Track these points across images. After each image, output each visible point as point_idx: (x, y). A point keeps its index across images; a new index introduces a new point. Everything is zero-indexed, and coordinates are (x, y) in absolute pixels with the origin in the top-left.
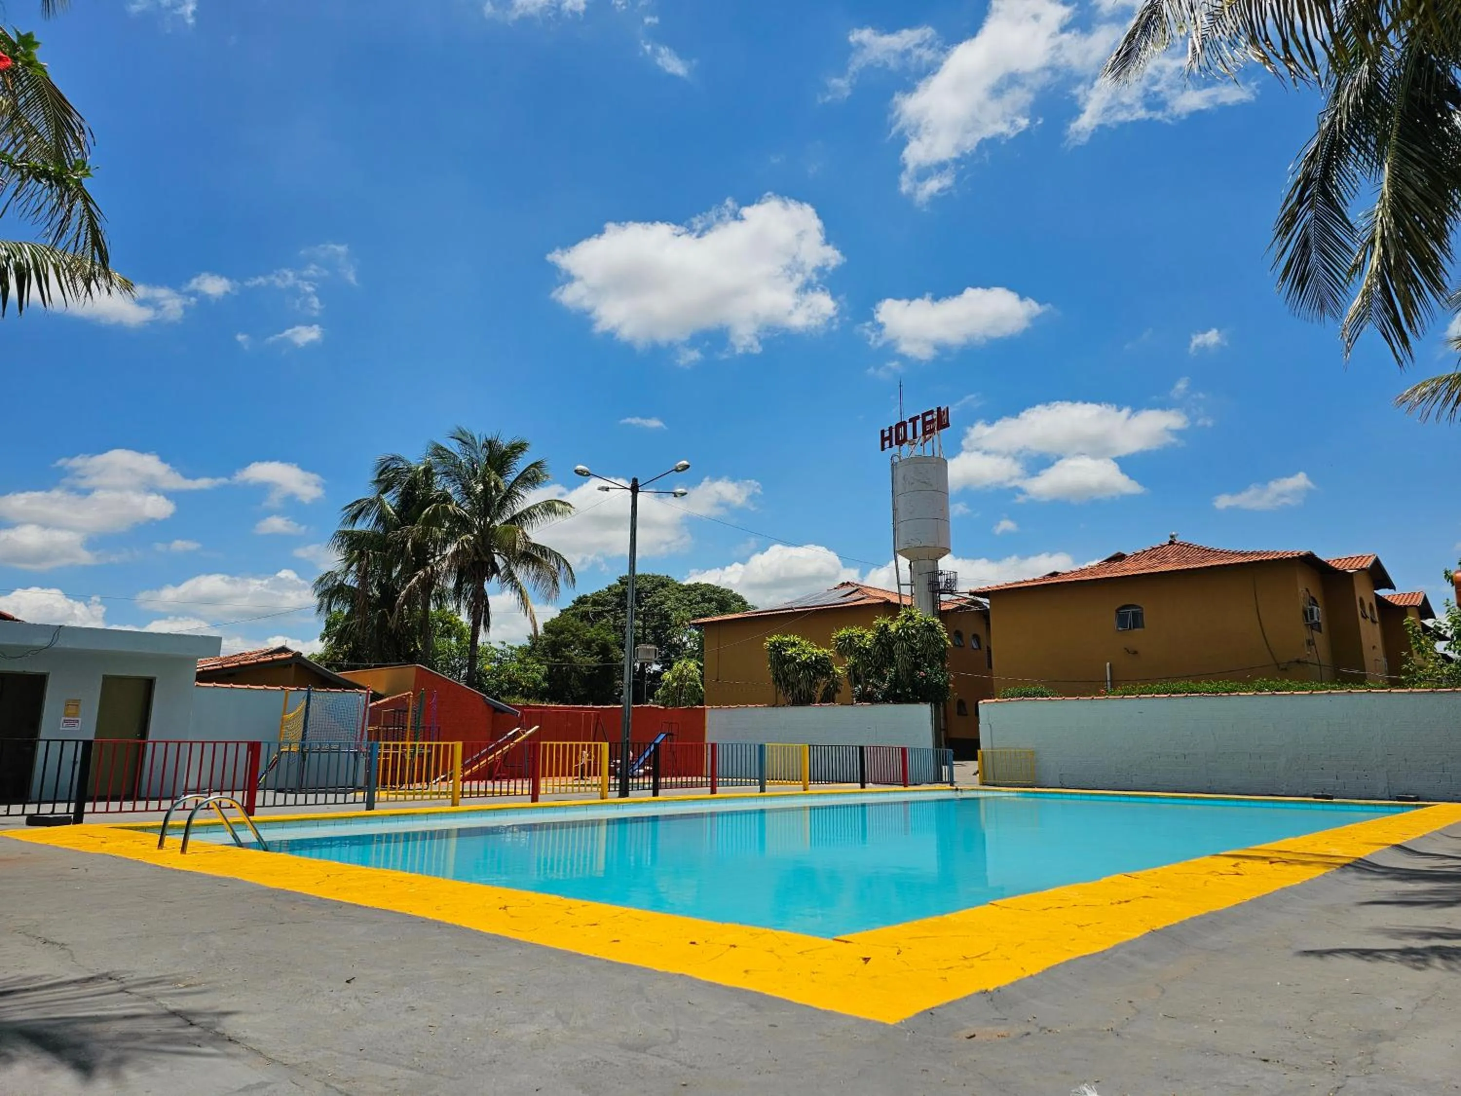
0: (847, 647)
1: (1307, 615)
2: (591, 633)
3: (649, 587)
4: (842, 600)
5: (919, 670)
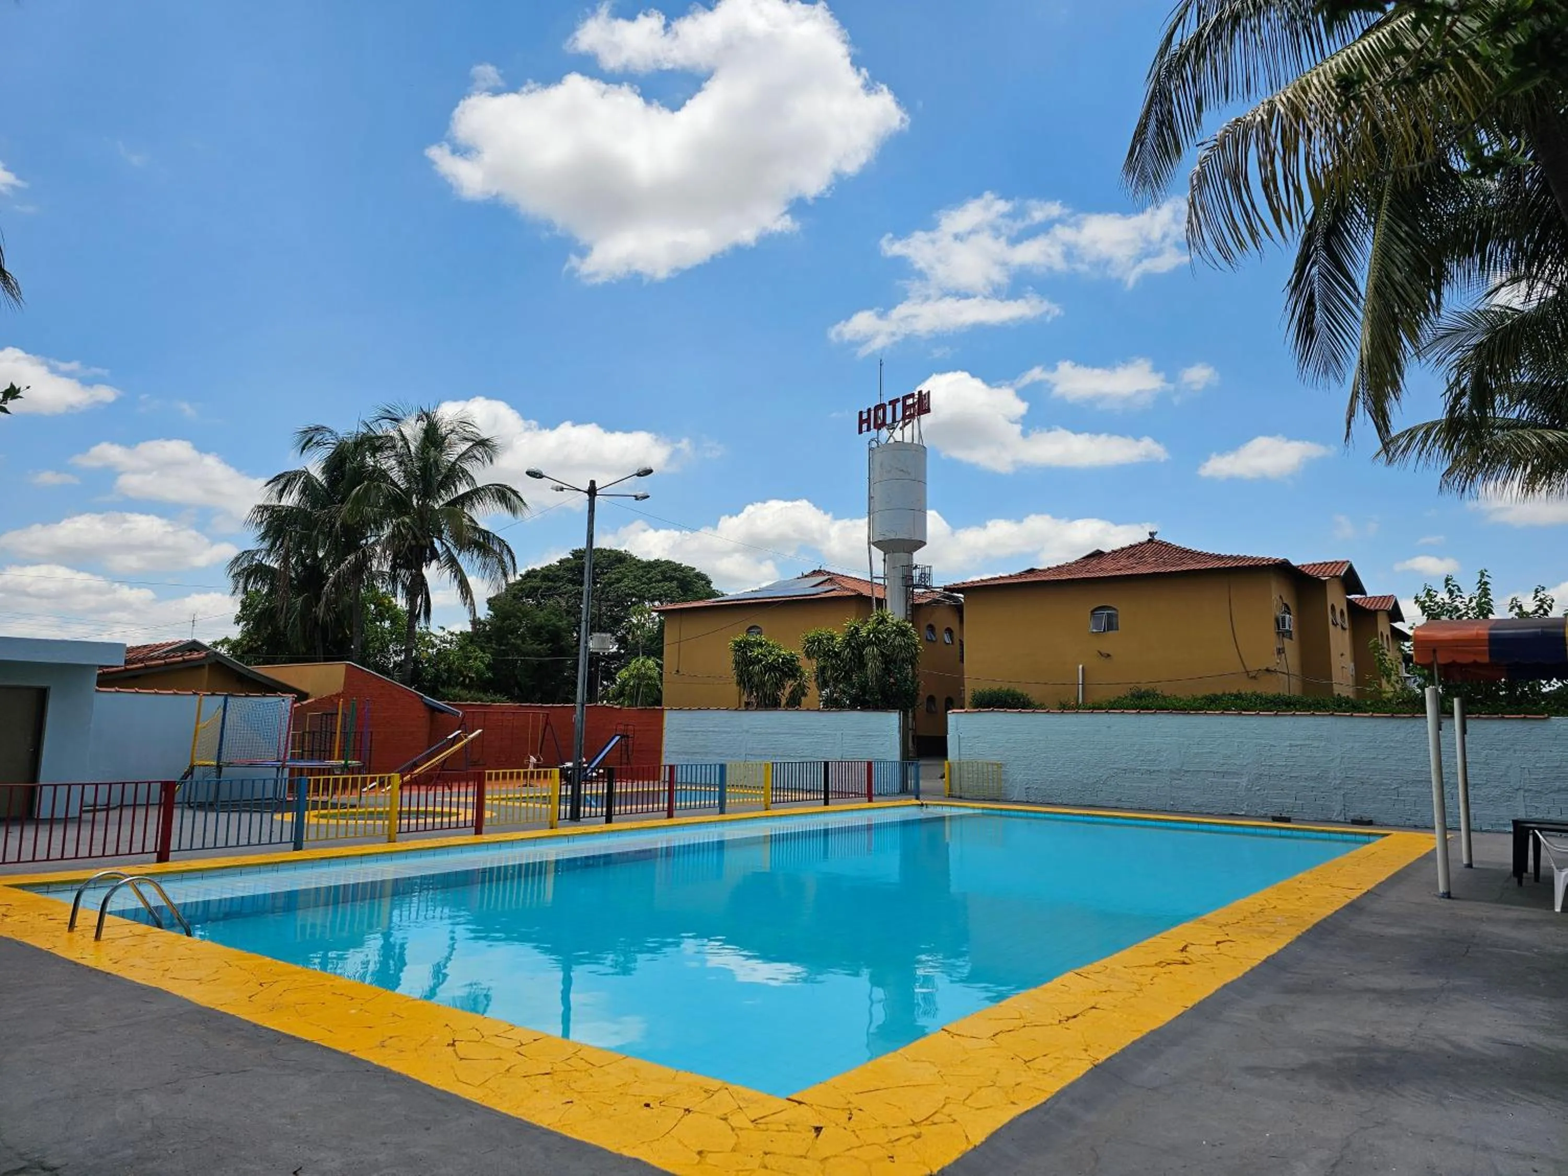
0: (816, 648)
1: (1279, 622)
2: (540, 618)
3: (605, 563)
4: (814, 590)
5: (890, 676)
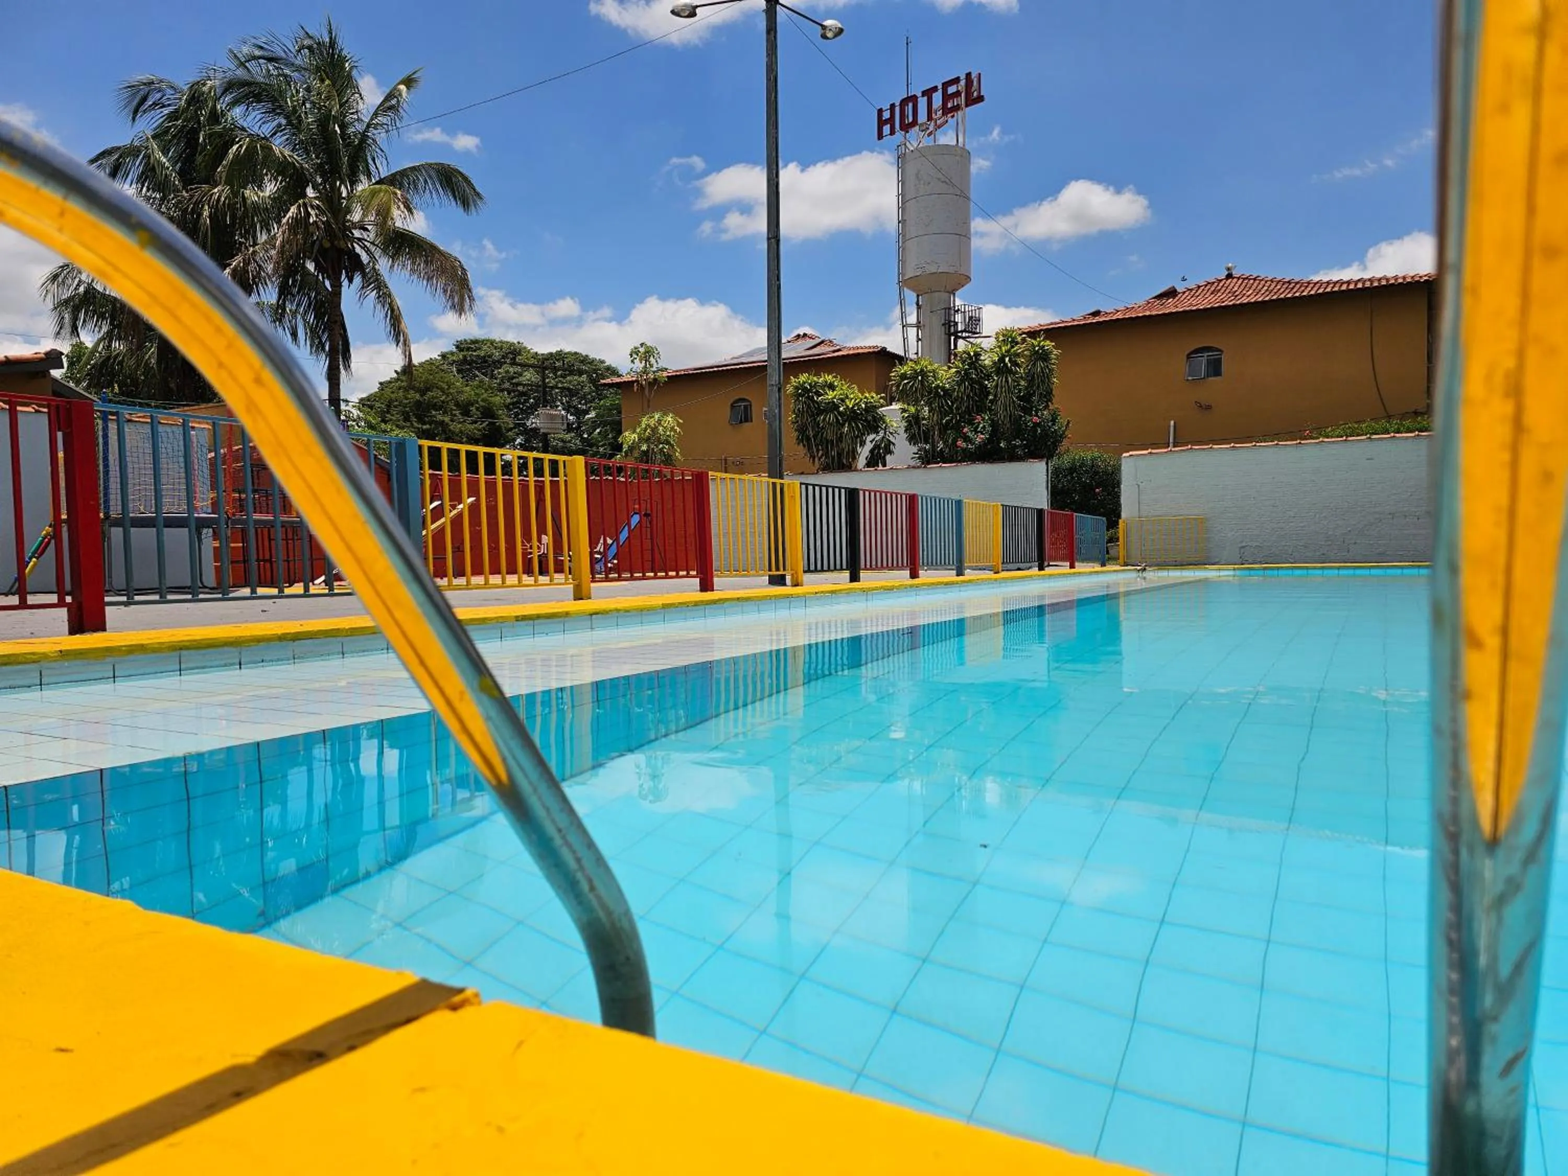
3: (497, 355)
4: (804, 354)
5: (1031, 415)
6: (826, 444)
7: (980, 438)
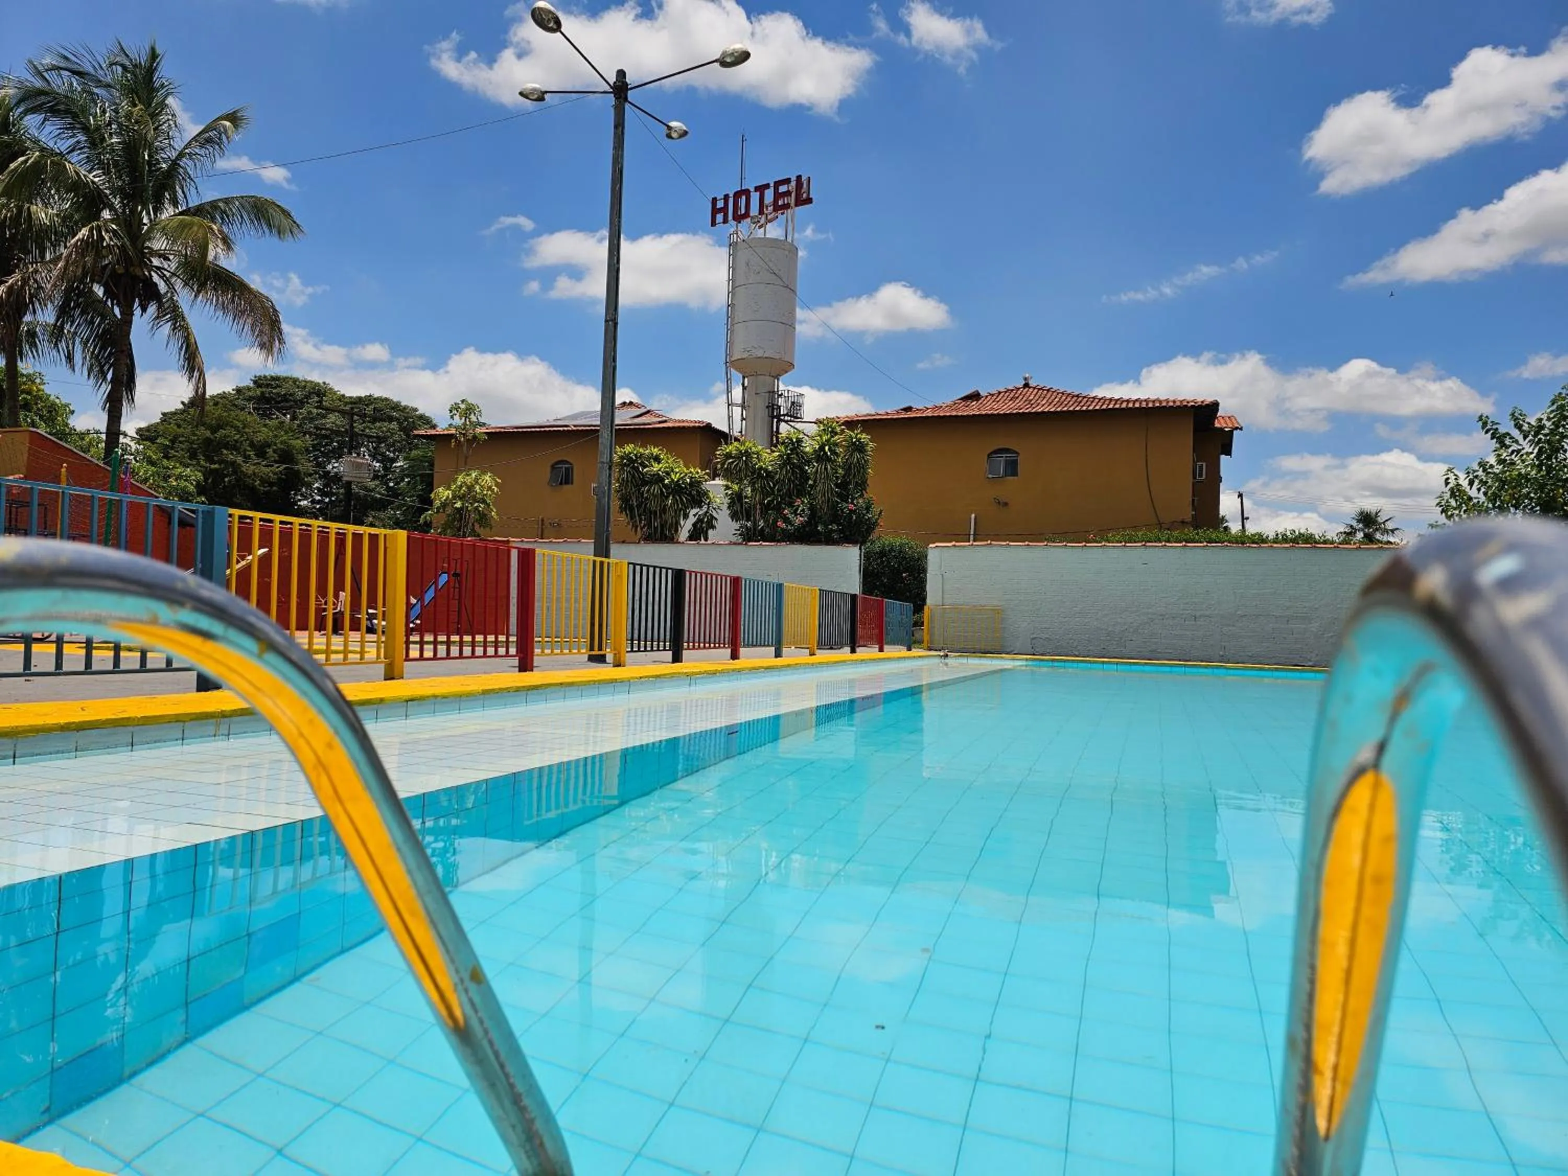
1: (1196, 472)
2: (263, 434)
3: (299, 394)
4: (629, 422)
5: (847, 503)
6: (650, 514)
7: (798, 520)
